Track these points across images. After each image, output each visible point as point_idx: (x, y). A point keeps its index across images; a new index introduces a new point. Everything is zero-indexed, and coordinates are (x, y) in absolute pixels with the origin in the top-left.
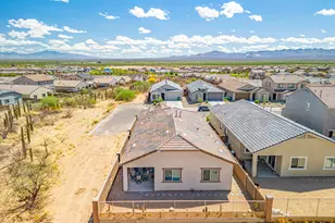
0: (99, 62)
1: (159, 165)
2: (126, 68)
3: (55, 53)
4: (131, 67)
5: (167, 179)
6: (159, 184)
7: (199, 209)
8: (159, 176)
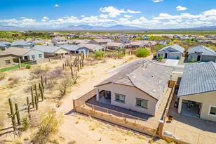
0: (146, 32)
1: (114, 91)
2: (161, 35)
3: (121, 26)
4: (164, 35)
5: (118, 100)
6: (113, 101)
7: (122, 118)
8: (113, 97)
